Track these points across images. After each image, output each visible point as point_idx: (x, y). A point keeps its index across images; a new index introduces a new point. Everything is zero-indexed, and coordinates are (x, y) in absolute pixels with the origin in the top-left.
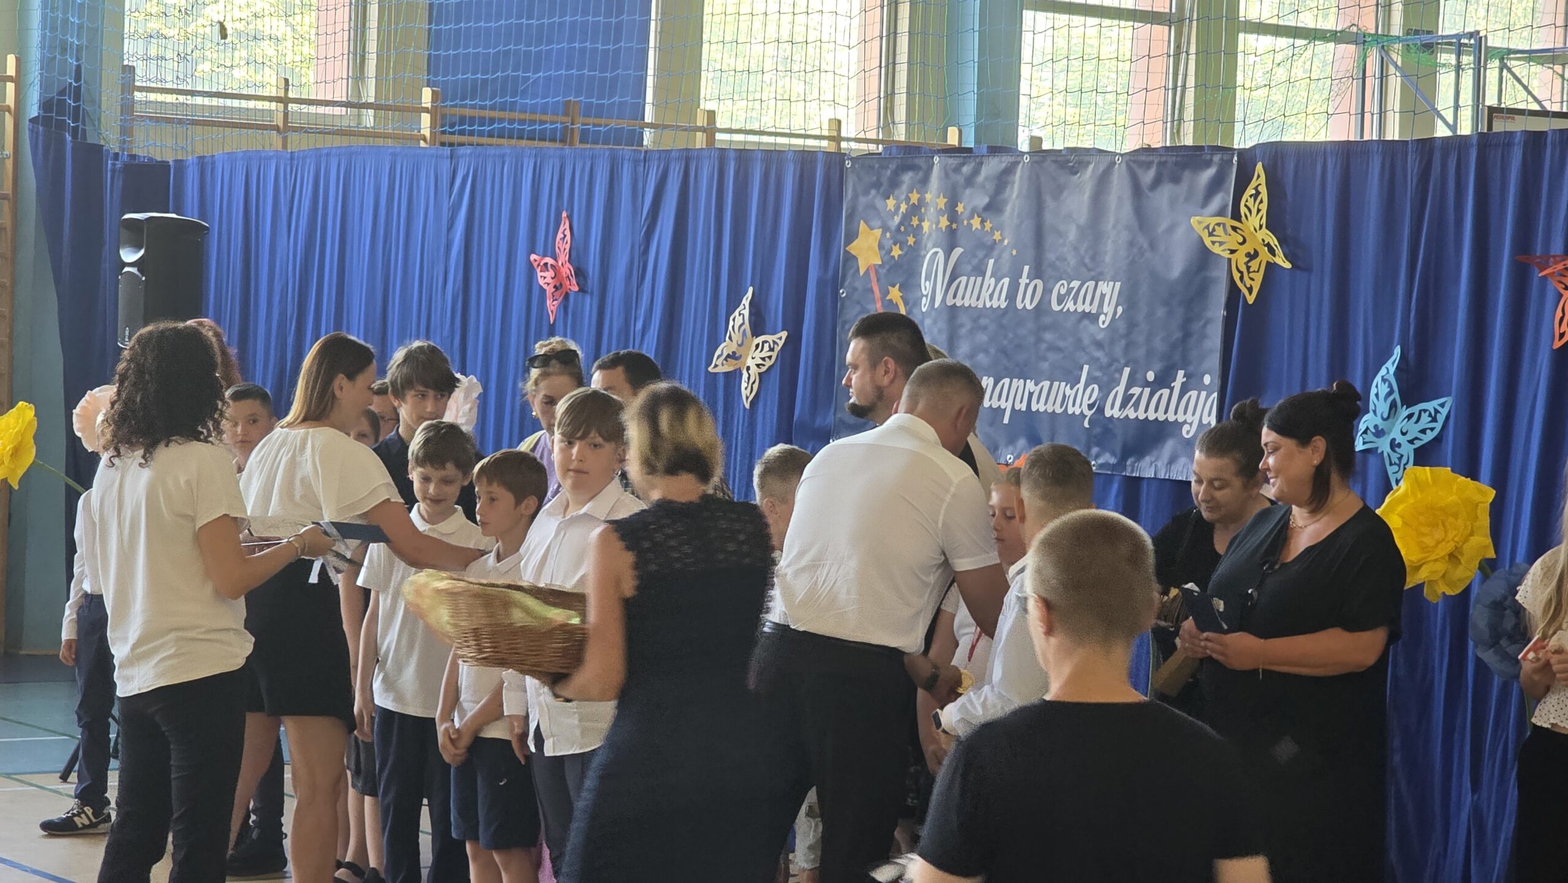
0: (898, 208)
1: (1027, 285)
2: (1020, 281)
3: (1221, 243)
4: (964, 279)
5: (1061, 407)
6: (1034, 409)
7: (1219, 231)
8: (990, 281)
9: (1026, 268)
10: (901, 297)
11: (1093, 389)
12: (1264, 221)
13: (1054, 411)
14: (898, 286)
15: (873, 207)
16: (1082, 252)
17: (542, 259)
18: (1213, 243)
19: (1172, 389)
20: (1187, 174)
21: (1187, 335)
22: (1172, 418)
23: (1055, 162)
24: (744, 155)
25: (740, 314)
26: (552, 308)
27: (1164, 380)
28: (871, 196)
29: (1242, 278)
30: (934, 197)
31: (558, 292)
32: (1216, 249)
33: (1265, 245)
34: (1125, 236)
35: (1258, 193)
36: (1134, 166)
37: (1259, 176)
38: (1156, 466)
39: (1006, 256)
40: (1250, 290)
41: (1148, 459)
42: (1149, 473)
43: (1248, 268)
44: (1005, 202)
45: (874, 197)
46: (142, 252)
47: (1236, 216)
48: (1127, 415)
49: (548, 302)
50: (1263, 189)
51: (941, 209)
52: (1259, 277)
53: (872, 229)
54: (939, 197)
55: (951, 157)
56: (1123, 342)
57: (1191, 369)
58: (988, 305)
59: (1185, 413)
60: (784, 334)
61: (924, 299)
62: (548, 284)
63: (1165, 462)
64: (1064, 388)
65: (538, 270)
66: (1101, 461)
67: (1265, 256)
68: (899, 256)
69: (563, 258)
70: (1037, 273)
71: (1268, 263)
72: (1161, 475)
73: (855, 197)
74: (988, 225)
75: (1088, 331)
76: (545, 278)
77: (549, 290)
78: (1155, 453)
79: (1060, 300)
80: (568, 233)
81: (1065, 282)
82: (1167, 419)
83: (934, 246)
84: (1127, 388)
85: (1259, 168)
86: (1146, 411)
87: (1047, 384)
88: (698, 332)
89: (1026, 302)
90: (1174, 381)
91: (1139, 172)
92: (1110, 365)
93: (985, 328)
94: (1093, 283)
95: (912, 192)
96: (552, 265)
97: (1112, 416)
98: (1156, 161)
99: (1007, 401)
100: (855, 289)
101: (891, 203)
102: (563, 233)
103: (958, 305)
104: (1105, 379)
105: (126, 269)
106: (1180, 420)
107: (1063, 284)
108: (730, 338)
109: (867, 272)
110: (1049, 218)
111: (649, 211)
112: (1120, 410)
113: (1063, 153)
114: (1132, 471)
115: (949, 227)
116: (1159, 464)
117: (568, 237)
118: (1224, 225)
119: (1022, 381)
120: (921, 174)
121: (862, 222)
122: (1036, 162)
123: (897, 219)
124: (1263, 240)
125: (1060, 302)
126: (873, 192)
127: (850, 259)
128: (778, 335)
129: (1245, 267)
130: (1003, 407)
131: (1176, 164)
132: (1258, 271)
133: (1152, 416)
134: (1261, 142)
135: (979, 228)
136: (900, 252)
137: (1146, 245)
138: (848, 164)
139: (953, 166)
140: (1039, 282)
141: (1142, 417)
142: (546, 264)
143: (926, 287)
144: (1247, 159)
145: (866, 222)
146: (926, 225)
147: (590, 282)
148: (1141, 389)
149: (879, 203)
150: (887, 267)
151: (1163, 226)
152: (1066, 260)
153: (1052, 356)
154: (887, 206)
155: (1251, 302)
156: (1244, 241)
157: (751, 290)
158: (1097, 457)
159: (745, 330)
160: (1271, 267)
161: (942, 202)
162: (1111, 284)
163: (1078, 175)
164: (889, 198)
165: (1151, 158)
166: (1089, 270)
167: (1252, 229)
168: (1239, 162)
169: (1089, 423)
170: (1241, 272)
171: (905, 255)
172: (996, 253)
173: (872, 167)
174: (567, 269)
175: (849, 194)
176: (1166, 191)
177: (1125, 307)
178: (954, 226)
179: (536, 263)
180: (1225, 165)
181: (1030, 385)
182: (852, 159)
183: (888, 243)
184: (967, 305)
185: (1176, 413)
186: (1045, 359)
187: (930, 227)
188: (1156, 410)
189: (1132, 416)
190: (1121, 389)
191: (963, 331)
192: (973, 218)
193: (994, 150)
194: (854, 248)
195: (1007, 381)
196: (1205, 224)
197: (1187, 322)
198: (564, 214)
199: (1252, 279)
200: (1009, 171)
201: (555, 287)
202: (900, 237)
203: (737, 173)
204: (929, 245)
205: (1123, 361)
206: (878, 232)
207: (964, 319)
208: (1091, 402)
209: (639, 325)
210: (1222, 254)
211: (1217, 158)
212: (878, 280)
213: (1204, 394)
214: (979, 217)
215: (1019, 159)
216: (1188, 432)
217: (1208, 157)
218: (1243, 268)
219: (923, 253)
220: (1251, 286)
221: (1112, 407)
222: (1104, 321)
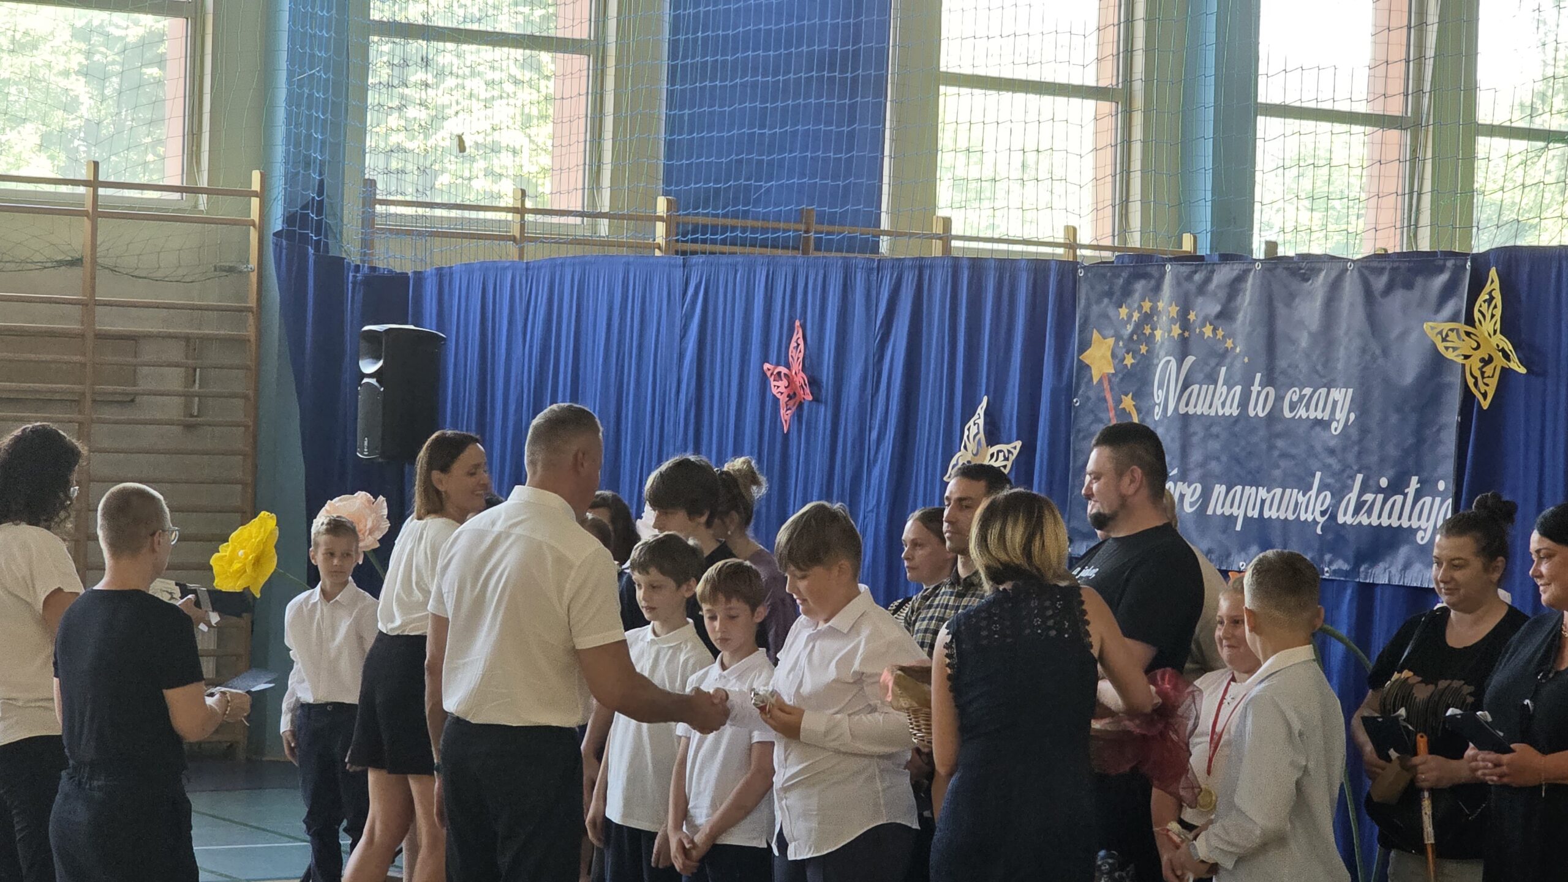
0: (1130, 316)
1: (1259, 393)
2: (1252, 388)
3: (1455, 349)
4: (1196, 387)
5: (1294, 514)
6: (1266, 515)
7: (1453, 336)
8: (1222, 389)
9: (1258, 376)
10: (1134, 405)
11: (1326, 496)
12: (1498, 326)
13: (1286, 518)
14: (1130, 395)
15: (1105, 316)
16: (1314, 358)
17: (775, 369)
18: (1447, 348)
19: (1405, 495)
20: (1420, 281)
21: (1420, 441)
22: (1405, 525)
23: (1287, 269)
24: (977, 264)
25: (975, 424)
26: (787, 417)
27: (1397, 487)
28: (1103, 305)
29: (1476, 384)
30: (1167, 306)
31: (791, 402)
32: (1450, 355)
33: (1499, 351)
34: (1357, 343)
35: (1492, 298)
36: (1366, 272)
37: (1492, 281)
38: (1390, 572)
39: (1238, 365)
40: (1485, 395)
41: (1382, 565)
42: (1384, 580)
43: (1483, 373)
44: (1236, 311)
45: (1107, 306)
46: (381, 363)
47: (1470, 321)
48: (1360, 522)
49: (782, 412)
50: (1497, 295)
51: (1173, 317)
52: (1493, 383)
53: (1105, 338)
54: (1171, 305)
55: (1183, 265)
56: (1356, 448)
57: (1425, 475)
58: (1220, 413)
59: (1419, 519)
60: (1018, 444)
61: (1157, 407)
62: (782, 393)
63: (1400, 568)
64: (1295, 494)
65: (772, 379)
66: (1334, 567)
67: (1499, 361)
68: (1132, 364)
69: (797, 366)
70: (1269, 380)
71: (1503, 368)
72: (1396, 581)
73: (1088, 306)
74: (1220, 333)
75: (1320, 438)
76: (778, 387)
77: (783, 399)
78: (1388, 559)
79: (1293, 407)
80: (801, 342)
81: (1296, 389)
82: (1400, 525)
83: (1166, 356)
84: (1360, 495)
85: (1493, 273)
86: (1380, 517)
87: (1279, 491)
88: (933, 442)
89: (1258, 409)
90: (1408, 486)
91: (1372, 279)
92: (1343, 471)
93: (1217, 436)
94: (1326, 390)
95: (1144, 300)
96: (785, 374)
97: (1345, 523)
98: (1389, 267)
99: (1239, 508)
100: (1088, 398)
101: (1124, 312)
102: (797, 342)
103: (1190, 413)
104: (1338, 485)
105: (365, 380)
106: (1414, 527)
107: (1295, 391)
108: (965, 447)
109: (1100, 381)
110: (1280, 325)
111: (882, 320)
112: (1353, 517)
113: (1295, 260)
114: (1366, 578)
115: (1181, 335)
116: (1394, 570)
117: (802, 346)
118: (1458, 330)
119: (1254, 488)
120: (1153, 282)
121: (1095, 331)
122: (1269, 270)
123: (1130, 328)
124: (1498, 346)
125: (1292, 409)
126: (1106, 301)
127: (1084, 368)
128: (1013, 445)
129: (1479, 372)
130: (1235, 514)
131: (1409, 270)
132: (1493, 376)
133: (1385, 522)
134: (1493, 247)
135: (1211, 335)
136: (1133, 361)
137: (1378, 352)
138: (1081, 273)
139: (1185, 274)
140: (1271, 390)
141: (1375, 523)
142: (779, 373)
143: (1158, 395)
144: (1481, 264)
145: (1098, 331)
146: (1158, 334)
147: (824, 392)
148: (1374, 496)
149: (1111, 312)
150: (1120, 376)
151: (1394, 334)
152: (1297, 367)
153: (1283, 463)
154: (1119, 314)
155: (1485, 408)
156: (1479, 346)
157: (985, 399)
158: (1330, 563)
159: (979, 440)
160: (1506, 372)
161: (1174, 310)
162: (1344, 390)
163: (1310, 282)
164: (1121, 307)
165: (1384, 264)
166: (1321, 377)
167: (1486, 334)
168: (1472, 267)
169: (1322, 530)
170: (1476, 378)
171: (1138, 364)
172: (1228, 360)
173: (1104, 276)
174: (801, 378)
175: (1082, 303)
176: (1399, 296)
177: (1357, 413)
178: (1186, 334)
179: (770, 372)
180: (1459, 270)
181: (1262, 492)
182: (1084, 267)
183: (1121, 352)
184: (1199, 413)
185: (1410, 519)
186: (1278, 467)
187: (1163, 336)
188: (1390, 517)
189: (1365, 521)
190: (1353, 496)
191: (1195, 440)
192: (1205, 326)
193: (1226, 258)
194: (1088, 357)
195: (1239, 488)
196: (1439, 330)
197: (1420, 428)
198: (797, 323)
199: (1487, 385)
200: (1240, 279)
201: (789, 396)
202: (1133, 346)
203: (970, 283)
204: (1162, 353)
205: (1355, 468)
206: (1111, 341)
207: (1196, 427)
208: (1324, 508)
209: (874, 435)
210: (1455, 359)
211: (1450, 263)
212: (1112, 389)
213: (1438, 500)
214: (1211, 324)
215: (1250, 267)
216: (1422, 538)
217: (1441, 262)
218: (1478, 374)
219: (1155, 361)
220: (1486, 392)
221: (1345, 514)
222: (1336, 428)
